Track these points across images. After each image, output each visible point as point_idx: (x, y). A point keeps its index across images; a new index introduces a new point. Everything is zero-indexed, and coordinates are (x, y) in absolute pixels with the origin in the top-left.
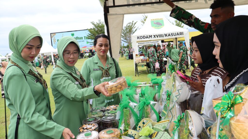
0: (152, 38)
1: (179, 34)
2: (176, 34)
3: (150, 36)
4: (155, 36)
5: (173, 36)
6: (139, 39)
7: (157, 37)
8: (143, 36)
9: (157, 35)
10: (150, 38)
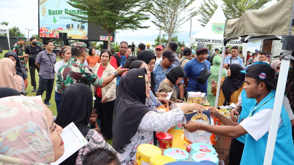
0: (210, 42)
1: (238, 43)
2: (235, 42)
3: (209, 40)
4: (213, 41)
5: (232, 43)
6: (198, 41)
7: (216, 42)
8: (202, 39)
9: (215, 40)
10: (209, 42)
